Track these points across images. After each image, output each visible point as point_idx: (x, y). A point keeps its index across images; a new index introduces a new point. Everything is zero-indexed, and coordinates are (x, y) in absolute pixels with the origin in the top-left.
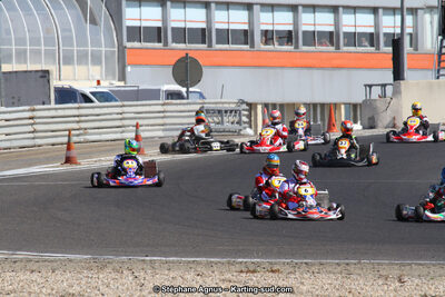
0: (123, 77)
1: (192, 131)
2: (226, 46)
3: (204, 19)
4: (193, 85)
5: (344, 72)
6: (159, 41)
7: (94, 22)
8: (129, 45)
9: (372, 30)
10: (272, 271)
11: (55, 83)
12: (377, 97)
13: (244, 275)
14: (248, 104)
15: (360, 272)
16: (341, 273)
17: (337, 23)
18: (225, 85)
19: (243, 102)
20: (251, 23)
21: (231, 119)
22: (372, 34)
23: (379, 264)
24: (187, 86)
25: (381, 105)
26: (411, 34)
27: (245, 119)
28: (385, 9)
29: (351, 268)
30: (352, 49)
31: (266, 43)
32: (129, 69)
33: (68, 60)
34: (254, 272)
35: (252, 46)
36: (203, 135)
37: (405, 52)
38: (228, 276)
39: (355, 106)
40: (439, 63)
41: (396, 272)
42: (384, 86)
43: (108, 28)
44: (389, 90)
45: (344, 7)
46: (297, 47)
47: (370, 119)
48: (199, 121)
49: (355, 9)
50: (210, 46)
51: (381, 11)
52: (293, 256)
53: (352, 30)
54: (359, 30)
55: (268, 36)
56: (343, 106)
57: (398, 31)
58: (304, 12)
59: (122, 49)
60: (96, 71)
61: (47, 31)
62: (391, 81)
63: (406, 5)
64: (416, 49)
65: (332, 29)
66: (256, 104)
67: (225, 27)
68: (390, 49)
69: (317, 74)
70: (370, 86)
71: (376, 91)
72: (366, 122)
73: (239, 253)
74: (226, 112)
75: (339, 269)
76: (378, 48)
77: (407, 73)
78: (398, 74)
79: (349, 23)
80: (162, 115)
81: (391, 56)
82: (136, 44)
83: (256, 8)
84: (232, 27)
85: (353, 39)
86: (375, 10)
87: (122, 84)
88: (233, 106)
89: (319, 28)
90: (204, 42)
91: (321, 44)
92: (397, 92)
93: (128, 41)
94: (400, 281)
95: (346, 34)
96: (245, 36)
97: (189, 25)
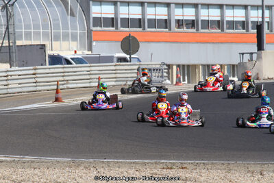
0: (90, 49)
1: (139, 80)
2: (153, 30)
3: (140, 13)
4: (134, 53)
5: (226, 45)
6: (113, 26)
7: (72, 15)
8: (94, 29)
9: (244, 19)
10: (182, 168)
11: (49, 52)
12: (247, 61)
13: (165, 170)
14: (167, 65)
15: (236, 168)
16: (225, 169)
17: (222, 15)
18: (153, 54)
19: (164, 64)
20: (169, 15)
21: (157, 74)
22: (243, 22)
23: (248, 164)
24: (130, 54)
25: (249, 65)
26: (268, 22)
27: (165, 74)
28: (252, 6)
29: (231, 166)
31: (179, 27)
32: (94, 43)
33: (57, 38)
34: (171, 168)
35: (170, 29)
36: (146, 83)
37: (265, 33)
38: (155, 171)
39: (233, 66)
41: (258, 168)
42: (252, 54)
43: (81, 19)
44: (255, 56)
45: (227, 5)
46: (198, 30)
48: (144, 75)
49: (233, 6)
50: (144, 29)
51: (249, 7)
52: (195, 159)
53: (231, 19)
54: (236, 19)
55: (180, 23)
56: (226, 67)
57: (260, 20)
58: (202, 8)
59: (90, 31)
60: (74, 45)
61: (44, 20)
62: (256, 51)
63: (265, 3)
64: (271, 31)
65: (219, 19)
66: (172, 65)
67: (153, 17)
68: (256, 31)
69: (209, 45)
70: (243, 54)
71: (247, 57)
72: (240, 76)
73: (161, 157)
74: (154, 70)
75: (223, 167)
76: (248, 30)
77: (266, 46)
78: (260, 47)
79: (230, 15)
80: (114, 72)
81: (256, 35)
82: (99, 28)
83: (172, 6)
84: (158, 17)
85: (232, 24)
86: (245, 7)
87: (90, 53)
88: (158, 67)
89: (211, 18)
90: (140, 27)
91: (212, 28)
92: (259, 57)
93: (94, 26)
94: (261, 174)
95: (228, 22)
96: (166, 23)
97: (131, 17)
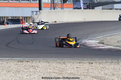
12: (35, 15)
30: (23, 2)
37: (42, 3)
40: (51, 6)
42: (37, 12)
46: (8, 1)
47: (33, 21)
56: (21, 17)
62: (39, 11)
69: (14, 9)
70: (33, 12)
71: (35, 13)
76: (30, 2)
77: (43, 8)
78: (40, 9)
92: (40, 13)
